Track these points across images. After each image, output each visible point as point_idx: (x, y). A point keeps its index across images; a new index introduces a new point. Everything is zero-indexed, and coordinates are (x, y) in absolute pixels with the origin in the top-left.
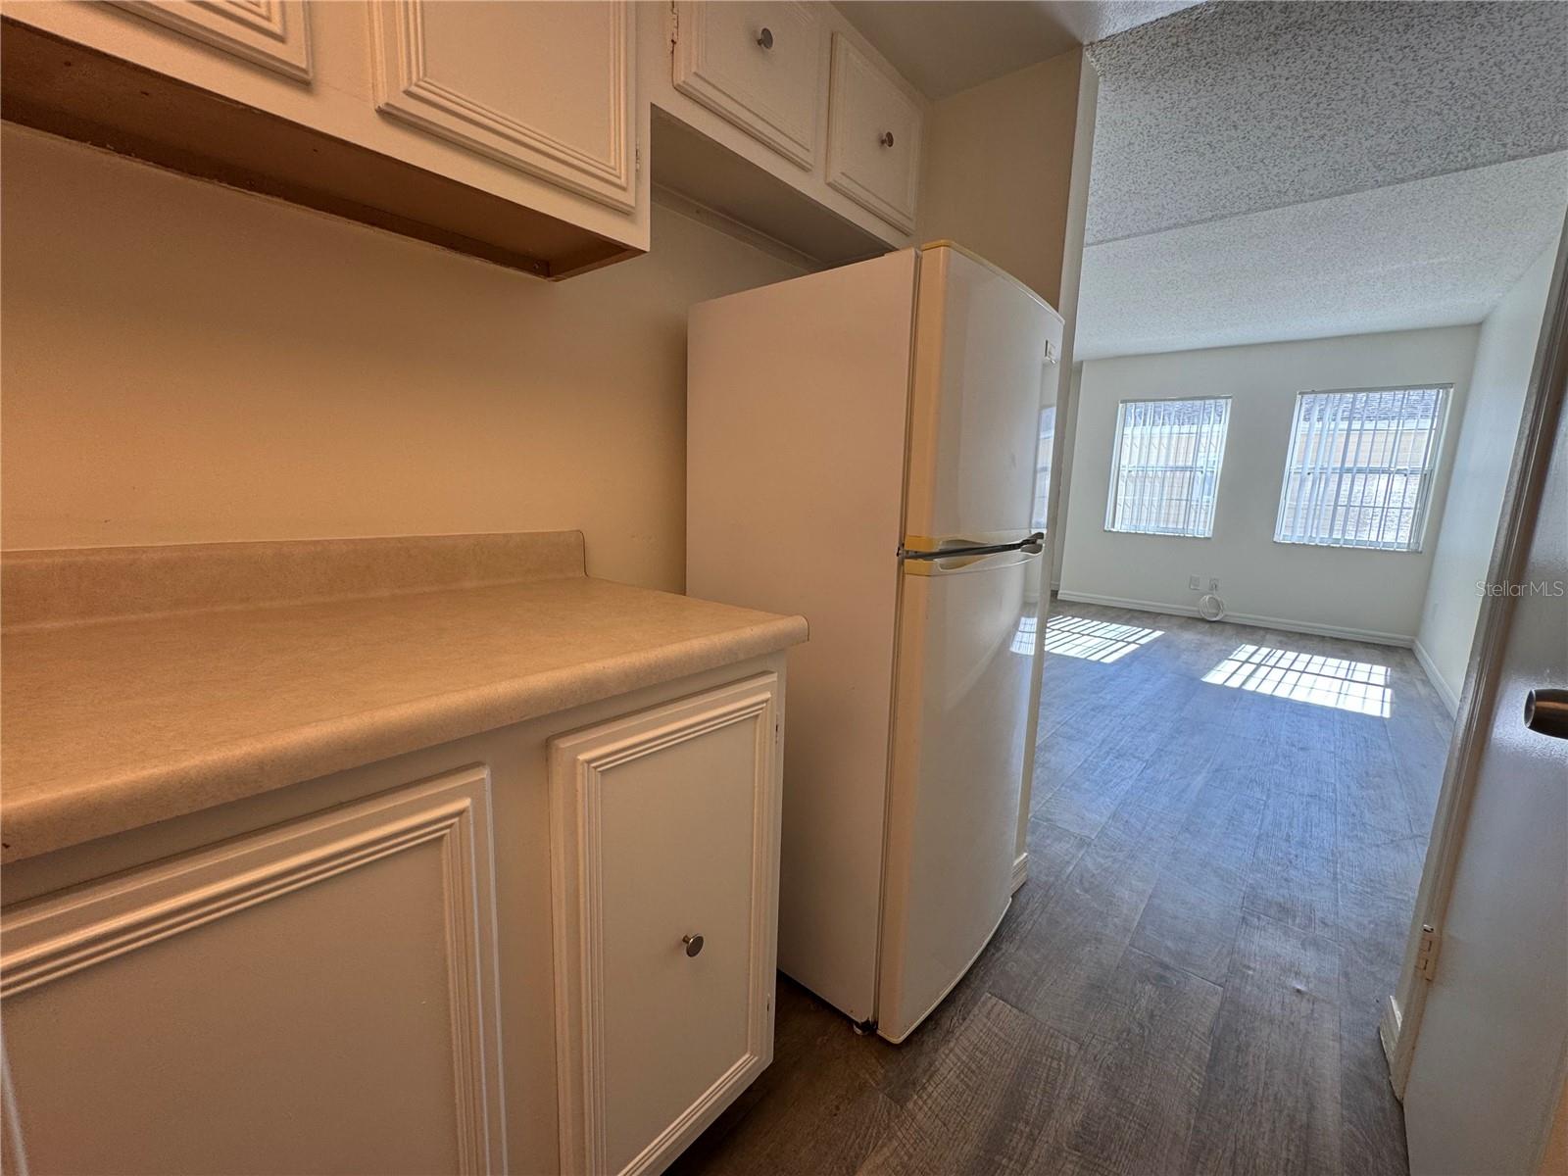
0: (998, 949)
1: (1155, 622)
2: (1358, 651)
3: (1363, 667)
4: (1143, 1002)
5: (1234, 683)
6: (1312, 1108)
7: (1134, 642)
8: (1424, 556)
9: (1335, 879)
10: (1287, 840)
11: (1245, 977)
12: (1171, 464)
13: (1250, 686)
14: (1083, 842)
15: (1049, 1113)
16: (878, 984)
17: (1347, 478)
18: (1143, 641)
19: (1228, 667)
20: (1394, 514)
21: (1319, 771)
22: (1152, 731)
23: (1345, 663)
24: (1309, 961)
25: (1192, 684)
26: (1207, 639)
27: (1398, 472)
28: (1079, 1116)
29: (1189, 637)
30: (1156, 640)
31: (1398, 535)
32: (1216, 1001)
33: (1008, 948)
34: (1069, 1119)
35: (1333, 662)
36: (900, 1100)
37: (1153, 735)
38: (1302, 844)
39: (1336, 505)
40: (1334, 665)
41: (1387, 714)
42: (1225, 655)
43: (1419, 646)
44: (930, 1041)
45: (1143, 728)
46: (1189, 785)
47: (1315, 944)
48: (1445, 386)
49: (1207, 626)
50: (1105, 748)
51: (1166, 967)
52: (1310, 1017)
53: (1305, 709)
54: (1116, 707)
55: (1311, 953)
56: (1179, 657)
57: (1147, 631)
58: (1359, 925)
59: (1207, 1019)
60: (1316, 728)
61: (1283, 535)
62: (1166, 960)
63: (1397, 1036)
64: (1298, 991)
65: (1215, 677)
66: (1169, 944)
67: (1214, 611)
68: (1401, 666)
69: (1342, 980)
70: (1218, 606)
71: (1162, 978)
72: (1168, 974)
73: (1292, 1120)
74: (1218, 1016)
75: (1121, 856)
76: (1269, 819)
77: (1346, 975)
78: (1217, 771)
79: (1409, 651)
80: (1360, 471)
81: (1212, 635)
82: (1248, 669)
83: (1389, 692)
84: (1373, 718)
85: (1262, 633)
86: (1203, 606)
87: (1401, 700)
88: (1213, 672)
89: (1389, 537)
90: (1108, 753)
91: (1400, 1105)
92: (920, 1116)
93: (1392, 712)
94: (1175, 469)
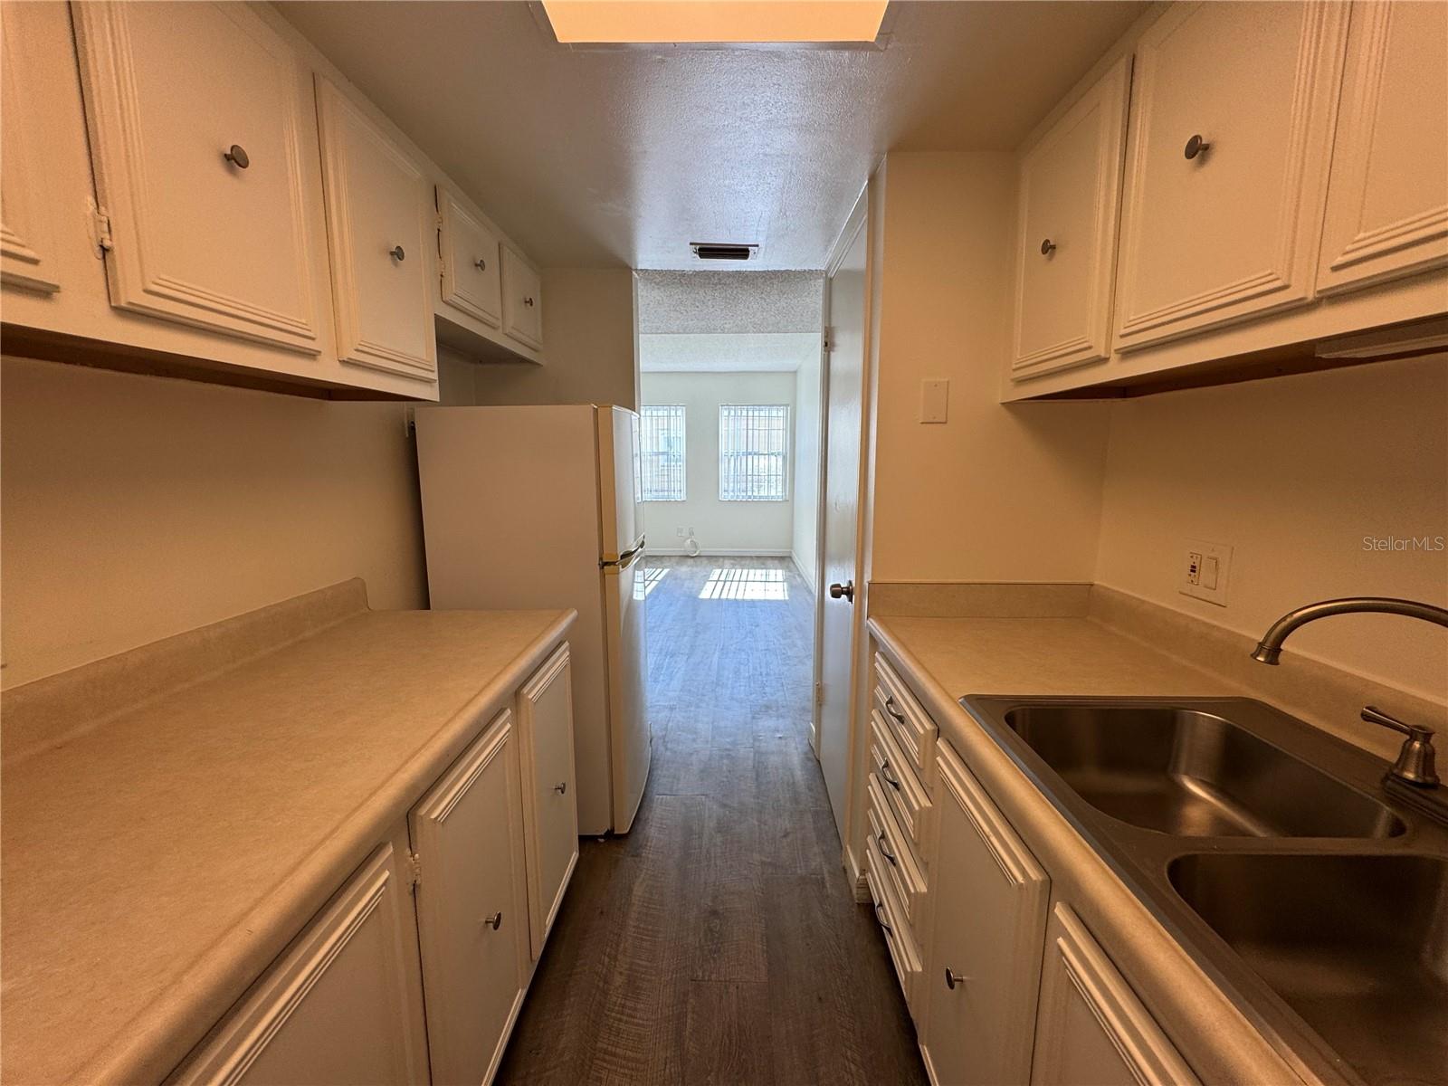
0: (652, 775)
1: (662, 563)
2: (769, 562)
3: (772, 572)
4: (725, 768)
5: (716, 596)
6: (793, 777)
7: (654, 580)
8: (789, 501)
9: (782, 685)
10: (761, 675)
11: (760, 740)
12: (655, 450)
13: (724, 596)
14: (672, 709)
15: (703, 827)
16: (612, 805)
17: (750, 457)
18: (659, 578)
19: (710, 586)
20: (773, 478)
21: (766, 636)
22: (685, 635)
23: (764, 571)
24: (781, 723)
25: (694, 600)
26: (695, 569)
27: (772, 454)
28: (715, 821)
29: (684, 570)
30: (666, 576)
31: (776, 491)
32: (752, 755)
33: (658, 772)
34: (713, 824)
35: (759, 572)
36: (639, 855)
37: (686, 638)
38: (767, 674)
39: (747, 475)
40: (759, 574)
41: (787, 598)
42: (706, 579)
43: (794, 555)
44: (639, 828)
45: (679, 636)
46: (711, 662)
47: (783, 717)
48: (787, 405)
49: (692, 560)
50: (664, 653)
51: (729, 750)
52: (786, 745)
53: (753, 603)
54: (659, 626)
55: (781, 720)
56: (683, 585)
57: (659, 570)
58: (796, 702)
59: (751, 763)
60: (760, 613)
61: (723, 496)
62: (728, 747)
63: (814, 736)
64: (780, 738)
65: (705, 595)
66: (728, 740)
67: (694, 549)
68: (788, 569)
69: (793, 726)
70: (694, 545)
71: (729, 755)
72: (731, 753)
73: (788, 784)
74: (754, 760)
75: (693, 709)
76: (751, 668)
77: (794, 724)
78: (722, 649)
79: (790, 557)
80: (755, 454)
81: (697, 566)
82: (720, 584)
83: (785, 584)
84: (781, 601)
85: (721, 560)
86: (687, 547)
87: (792, 587)
88: (703, 591)
89: (773, 493)
90: (666, 656)
91: (819, 761)
92: (650, 856)
93: (789, 595)
94: (658, 454)
